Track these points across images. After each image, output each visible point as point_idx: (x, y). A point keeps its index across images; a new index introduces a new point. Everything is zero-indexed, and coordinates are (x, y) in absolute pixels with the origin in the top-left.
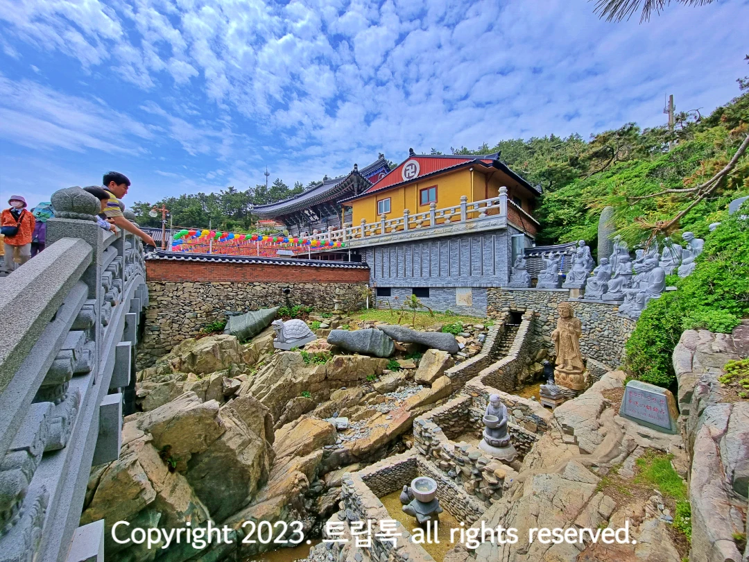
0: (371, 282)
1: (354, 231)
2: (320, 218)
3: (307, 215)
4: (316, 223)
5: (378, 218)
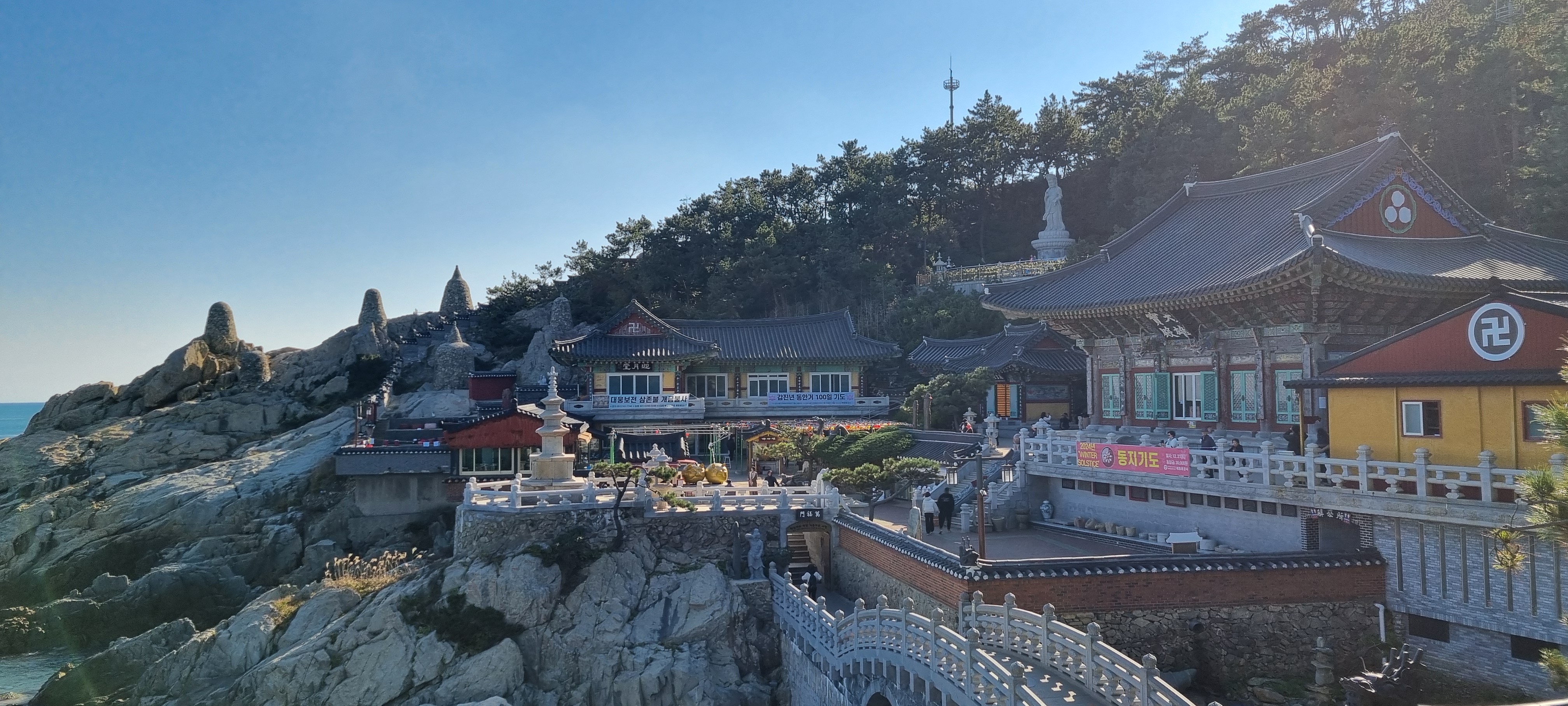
0: (1389, 598)
1: (1337, 469)
2: (1194, 335)
3: (1153, 323)
4: (1181, 342)
5: (1405, 442)
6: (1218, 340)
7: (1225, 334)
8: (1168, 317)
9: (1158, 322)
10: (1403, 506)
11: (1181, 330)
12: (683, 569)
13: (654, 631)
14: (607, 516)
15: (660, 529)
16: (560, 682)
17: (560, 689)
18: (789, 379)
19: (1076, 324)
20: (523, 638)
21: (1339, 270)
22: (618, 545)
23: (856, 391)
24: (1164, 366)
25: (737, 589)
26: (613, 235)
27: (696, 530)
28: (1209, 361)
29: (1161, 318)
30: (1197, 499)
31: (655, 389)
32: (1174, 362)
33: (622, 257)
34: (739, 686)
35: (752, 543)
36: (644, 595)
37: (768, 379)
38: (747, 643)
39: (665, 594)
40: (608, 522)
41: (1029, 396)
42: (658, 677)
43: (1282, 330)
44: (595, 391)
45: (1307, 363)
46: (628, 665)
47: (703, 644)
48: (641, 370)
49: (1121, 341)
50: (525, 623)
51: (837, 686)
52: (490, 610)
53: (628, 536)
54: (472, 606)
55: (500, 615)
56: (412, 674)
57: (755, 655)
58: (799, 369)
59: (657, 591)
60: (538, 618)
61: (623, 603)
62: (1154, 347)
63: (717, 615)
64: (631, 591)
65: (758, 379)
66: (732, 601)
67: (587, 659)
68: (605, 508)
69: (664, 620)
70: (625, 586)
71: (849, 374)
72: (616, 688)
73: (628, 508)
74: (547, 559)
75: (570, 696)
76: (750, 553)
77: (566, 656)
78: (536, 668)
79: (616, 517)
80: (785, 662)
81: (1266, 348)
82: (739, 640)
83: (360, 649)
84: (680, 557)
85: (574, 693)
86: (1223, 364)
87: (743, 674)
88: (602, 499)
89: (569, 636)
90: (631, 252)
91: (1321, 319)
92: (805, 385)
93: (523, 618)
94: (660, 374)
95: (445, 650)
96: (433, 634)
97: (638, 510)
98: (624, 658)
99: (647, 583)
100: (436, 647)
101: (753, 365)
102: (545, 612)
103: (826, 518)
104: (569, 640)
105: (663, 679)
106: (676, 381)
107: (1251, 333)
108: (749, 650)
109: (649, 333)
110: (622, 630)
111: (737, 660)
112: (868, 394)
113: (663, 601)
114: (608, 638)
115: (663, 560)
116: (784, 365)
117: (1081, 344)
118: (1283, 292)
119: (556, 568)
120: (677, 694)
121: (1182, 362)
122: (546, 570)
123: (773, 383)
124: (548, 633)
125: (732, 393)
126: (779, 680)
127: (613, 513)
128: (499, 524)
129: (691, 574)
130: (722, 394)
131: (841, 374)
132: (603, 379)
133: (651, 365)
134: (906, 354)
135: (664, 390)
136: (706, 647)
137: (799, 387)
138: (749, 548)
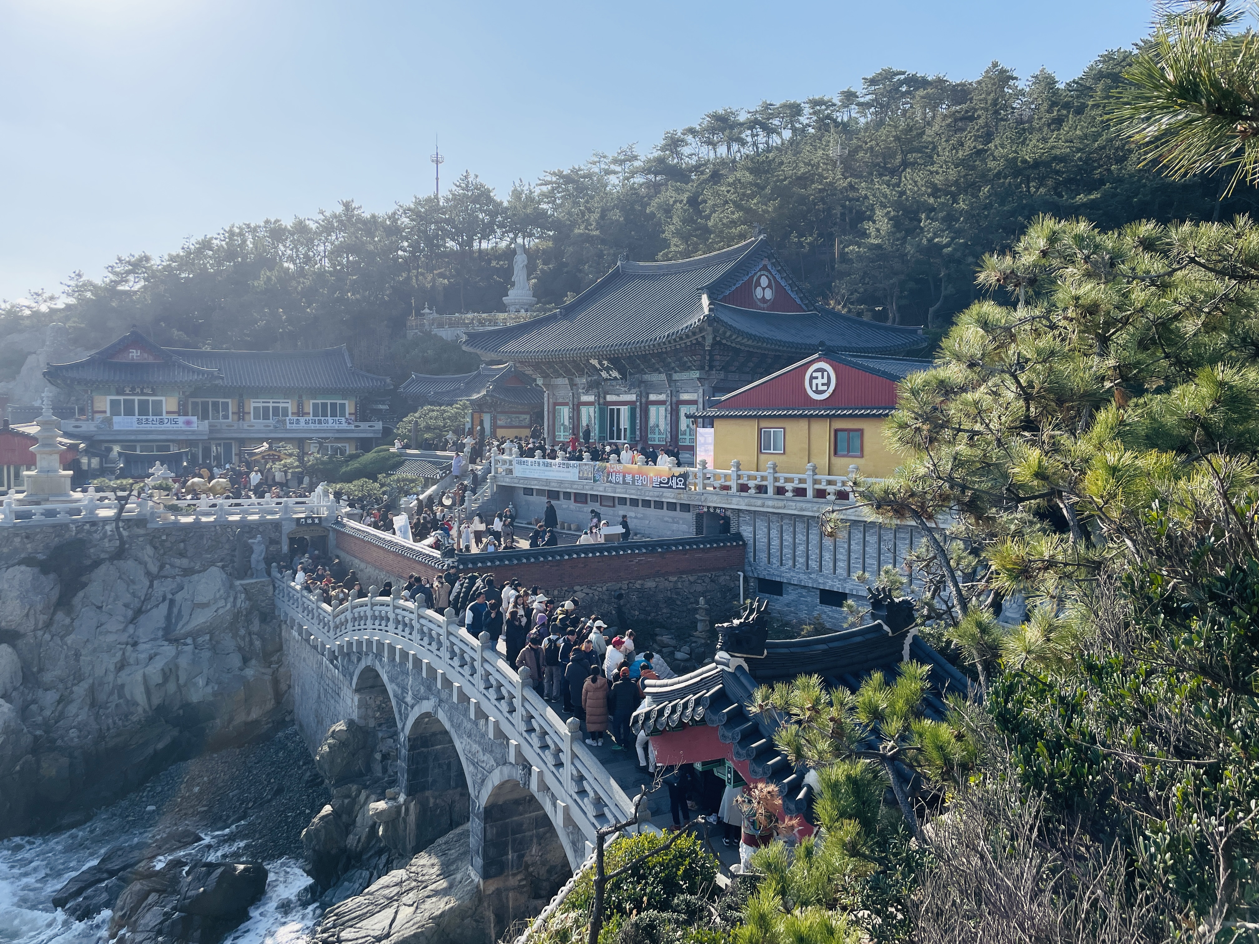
0: (747, 567)
1: (718, 477)
2: (624, 377)
3: (594, 366)
4: (614, 383)
5: (762, 457)
6: (642, 382)
7: (647, 377)
8: (605, 362)
9: (598, 366)
10: (759, 502)
11: (615, 374)
12: (188, 572)
13: (158, 629)
14: (108, 528)
15: (164, 537)
16: (61, 681)
17: (61, 686)
18: (290, 405)
19: (537, 366)
20: (20, 643)
21: (725, 333)
22: (120, 554)
23: (353, 417)
24: (602, 401)
25: (240, 588)
26: (112, 267)
27: (200, 538)
28: (633, 397)
29: (600, 363)
30: (623, 501)
31: (157, 412)
32: (609, 398)
33: (120, 288)
34: (241, 669)
35: (255, 547)
36: (148, 598)
37: (271, 405)
38: (250, 634)
39: (169, 596)
40: (109, 533)
41: (499, 423)
42: (163, 670)
43: (684, 376)
44: (94, 412)
45: (701, 400)
46: (132, 661)
47: (207, 637)
48: (143, 394)
49: (571, 380)
50: (21, 629)
51: (332, 663)
53: (131, 545)
57: (258, 643)
58: (300, 397)
59: (161, 593)
60: (36, 624)
61: (126, 606)
62: (593, 386)
63: (221, 612)
64: (134, 595)
65: (261, 405)
66: (235, 598)
67: (89, 658)
68: (106, 521)
69: (168, 617)
70: (128, 590)
71: (346, 402)
72: (119, 682)
73: (129, 520)
74: (45, 567)
75: (72, 692)
76: (254, 556)
77: (67, 657)
78: (35, 669)
79: (117, 528)
80: (285, 647)
81: (673, 389)
82: (242, 632)
84: (184, 562)
85: (75, 689)
86: (644, 400)
87: (246, 661)
88: (103, 513)
89: (69, 640)
90: (131, 284)
91: (711, 367)
92: (306, 411)
93: (20, 624)
94: (163, 398)
97: (141, 522)
98: (127, 654)
99: (151, 586)
101: (257, 392)
102: (43, 618)
103: (324, 524)
104: (69, 642)
105: (167, 670)
106: (179, 405)
107: (663, 377)
108: (251, 640)
109: (151, 360)
110: (124, 630)
111: (240, 649)
112: (364, 419)
113: (167, 602)
114: (110, 638)
115: (168, 566)
116: (287, 393)
117: (540, 382)
118: (686, 347)
119: (52, 576)
120: (182, 681)
121: (615, 398)
122: (42, 578)
123: (276, 409)
124: (47, 637)
125: (236, 417)
126: (280, 662)
127: (114, 525)
129: (196, 577)
130: (226, 417)
131: (339, 402)
132: (103, 402)
133: (153, 390)
134: (397, 387)
135: (168, 413)
136: (211, 640)
137: (300, 412)
138: (252, 552)
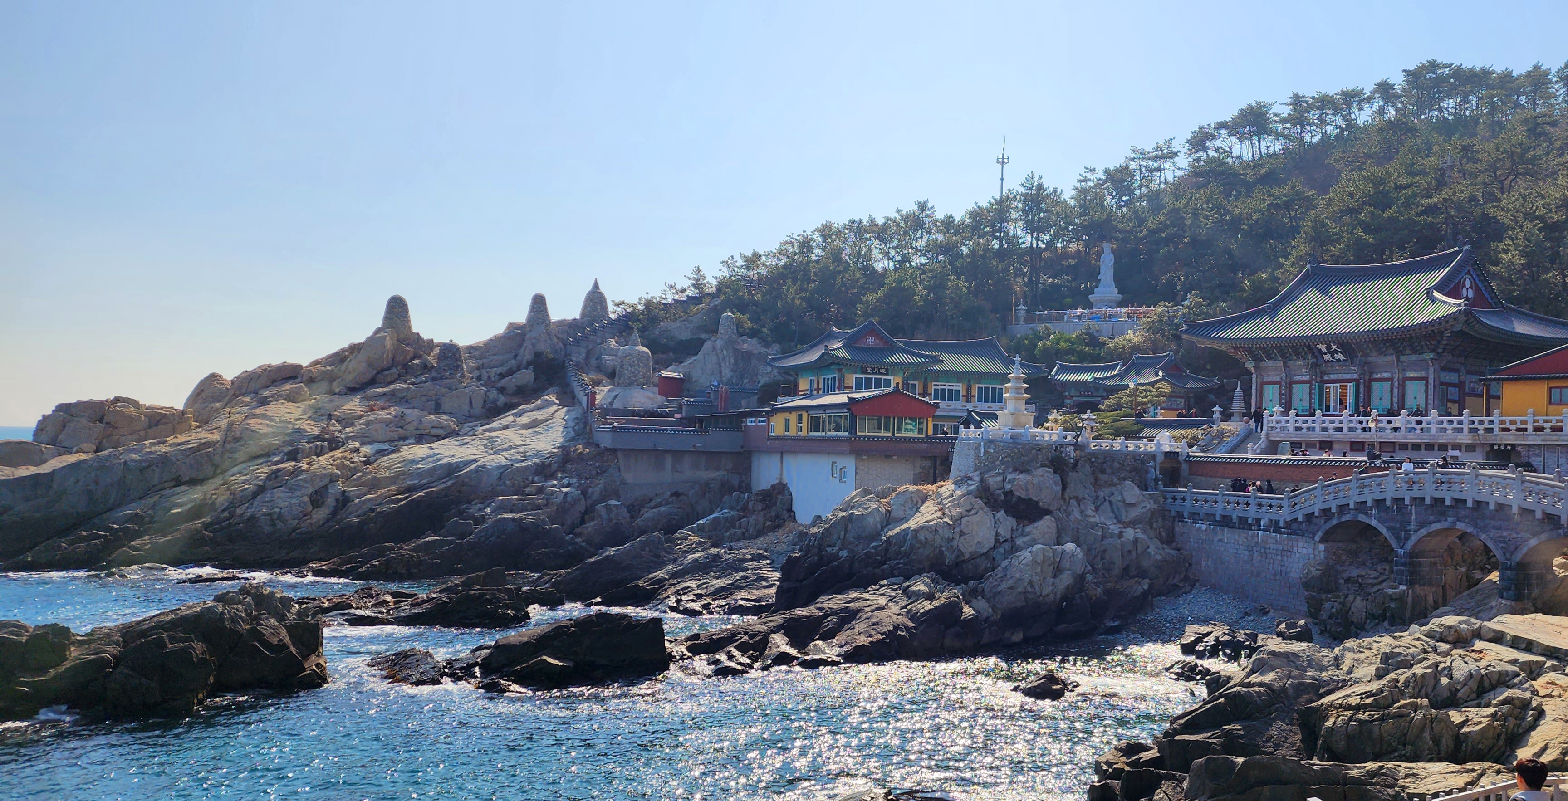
1: (1513, 422)
2: (1350, 359)
3: (1319, 350)
4: (1336, 364)
5: (1551, 408)
6: (1366, 363)
7: (1372, 359)
8: (1335, 347)
9: (1324, 350)
10: (1555, 438)
11: (1340, 356)
12: (1111, 484)
27: (1114, 461)
28: (1355, 376)
29: (1328, 347)
36: (1096, 498)
37: (947, 388)
42: (1132, 541)
43: (1414, 357)
44: (845, 388)
45: (1432, 377)
46: (1107, 535)
47: (1140, 525)
49: (1285, 363)
50: (1051, 508)
52: (1030, 499)
53: (1078, 463)
54: (1019, 498)
55: (1037, 502)
56: (997, 534)
57: (1164, 534)
59: (1103, 495)
60: (1057, 506)
63: (1143, 510)
64: (1089, 495)
69: (1113, 512)
70: (1085, 492)
76: (1149, 476)
81: (1401, 368)
82: (1155, 526)
83: (964, 520)
84: (1109, 477)
86: (1367, 378)
89: (1072, 518)
91: (1444, 351)
93: (1049, 505)
95: (1011, 522)
96: (1003, 512)
97: (1083, 447)
98: (1105, 531)
99: (1095, 491)
100: (1007, 520)
104: (1072, 520)
108: (1160, 532)
111: (1156, 537)
113: (1107, 502)
117: (1250, 364)
118: (1426, 334)
121: (1332, 377)
122: (1053, 475)
128: (1019, 449)
129: (1118, 487)
132: (850, 379)
138: (1147, 473)
